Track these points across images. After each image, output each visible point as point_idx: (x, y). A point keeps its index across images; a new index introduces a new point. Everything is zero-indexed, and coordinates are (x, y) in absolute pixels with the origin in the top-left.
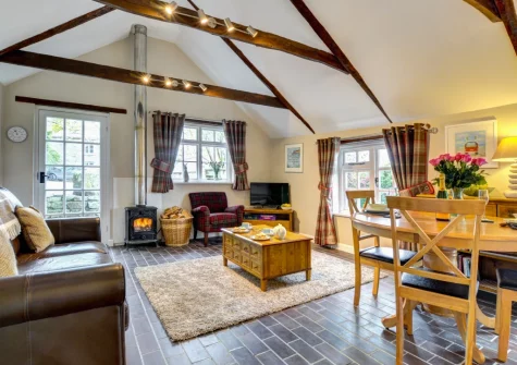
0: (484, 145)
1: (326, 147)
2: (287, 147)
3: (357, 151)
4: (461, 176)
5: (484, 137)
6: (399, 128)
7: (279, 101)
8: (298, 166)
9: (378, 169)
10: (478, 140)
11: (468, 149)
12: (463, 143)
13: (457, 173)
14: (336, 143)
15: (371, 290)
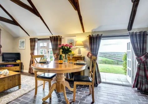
0: (73, 43)
1: (33, 41)
2: (20, 40)
3: (43, 43)
4: (67, 51)
5: (73, 41)
6: (54, 37)
7: (14, 22)
8: (24, 47)
9: (49, 49)
10: (72, 42)
11: (70, 44)
12: (69, 42)
13: (66, 50)
14: (36, 39)
15: (42, 87)
